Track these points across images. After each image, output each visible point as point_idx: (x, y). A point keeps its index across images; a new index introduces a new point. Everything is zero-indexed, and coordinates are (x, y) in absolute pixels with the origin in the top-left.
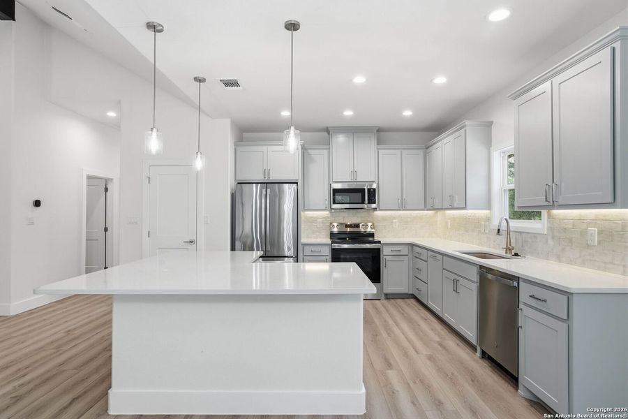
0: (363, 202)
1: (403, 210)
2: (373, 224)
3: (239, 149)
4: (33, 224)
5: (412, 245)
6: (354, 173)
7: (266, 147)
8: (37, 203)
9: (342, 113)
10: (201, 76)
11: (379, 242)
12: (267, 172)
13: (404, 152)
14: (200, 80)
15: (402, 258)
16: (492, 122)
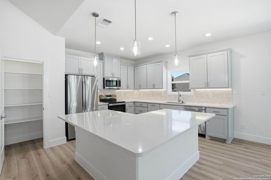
0: (117, 86)
1: (128, 89)
5: (134, 102)
6: (113, 74)
7: (80, 57)
11: (125, 102)
12: (80, 70)
13: (128, 67)
15: (131, 107)
16: (168, 62)
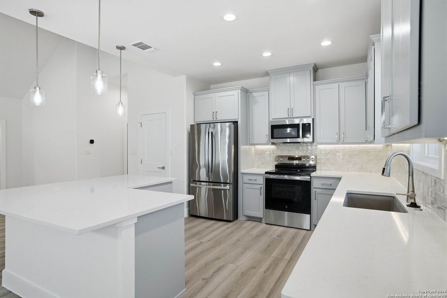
0: (298, 137)
1: (343, 143)
2: (316, 157)
3: (197, 97)
4: (89, 154)
6: (290, 110)
7: (214, 94)
8: (92, 142)
9: (261, 55)
10: (120, 45)
13: (342, 85)
14: (122, 48)
